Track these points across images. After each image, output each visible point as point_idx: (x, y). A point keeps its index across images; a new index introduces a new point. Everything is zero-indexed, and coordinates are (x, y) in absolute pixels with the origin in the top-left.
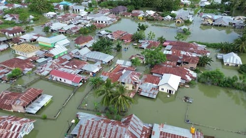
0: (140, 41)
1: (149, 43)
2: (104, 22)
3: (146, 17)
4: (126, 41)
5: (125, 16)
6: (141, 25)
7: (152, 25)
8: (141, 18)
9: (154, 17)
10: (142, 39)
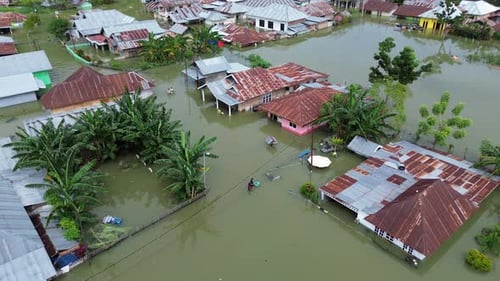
0: (357, 145)
1: (410, 181)
2: (277, 27)
3: (451, 22)
4: (285, 124)
5: (374, 13)
6: (393, 54)
7: (470, 59)
8: (430, 25)
9: (491, 23)
10: (372, 136)
